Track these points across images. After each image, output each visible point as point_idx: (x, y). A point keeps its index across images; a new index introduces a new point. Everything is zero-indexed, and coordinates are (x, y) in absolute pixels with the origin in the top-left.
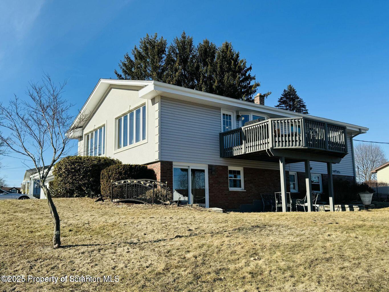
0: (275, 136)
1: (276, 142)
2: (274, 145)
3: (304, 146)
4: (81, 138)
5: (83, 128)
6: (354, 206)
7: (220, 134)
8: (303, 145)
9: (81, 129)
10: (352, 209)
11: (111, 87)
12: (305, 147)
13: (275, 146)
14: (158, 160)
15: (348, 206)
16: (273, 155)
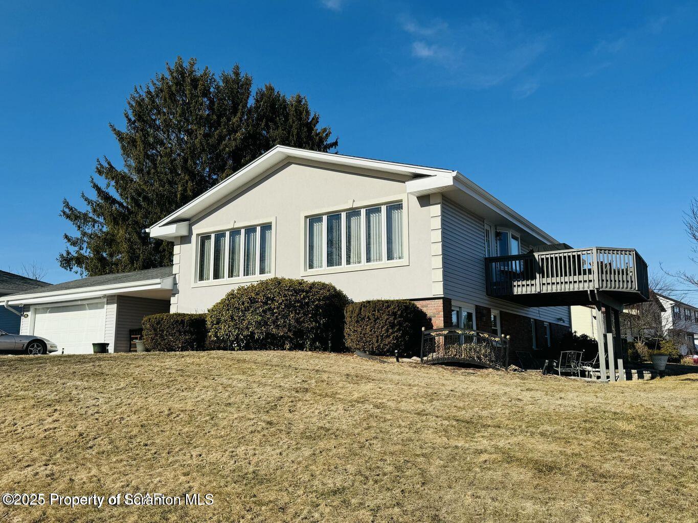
0: (602, 273)
1: (603, 281)
2: (601, 285)
3: (637, 289)
4: (185, 240)
5: (192, 222)
6: (644, 372)
7: (486, 259)
8: (635, 288)
9: (186, 223)
10: (641, 376)
11: (288, 161)
12: (637, 291)
13: (602, 287)
14: (443, 296)
15: (636, 371)
16: (597, 300)
